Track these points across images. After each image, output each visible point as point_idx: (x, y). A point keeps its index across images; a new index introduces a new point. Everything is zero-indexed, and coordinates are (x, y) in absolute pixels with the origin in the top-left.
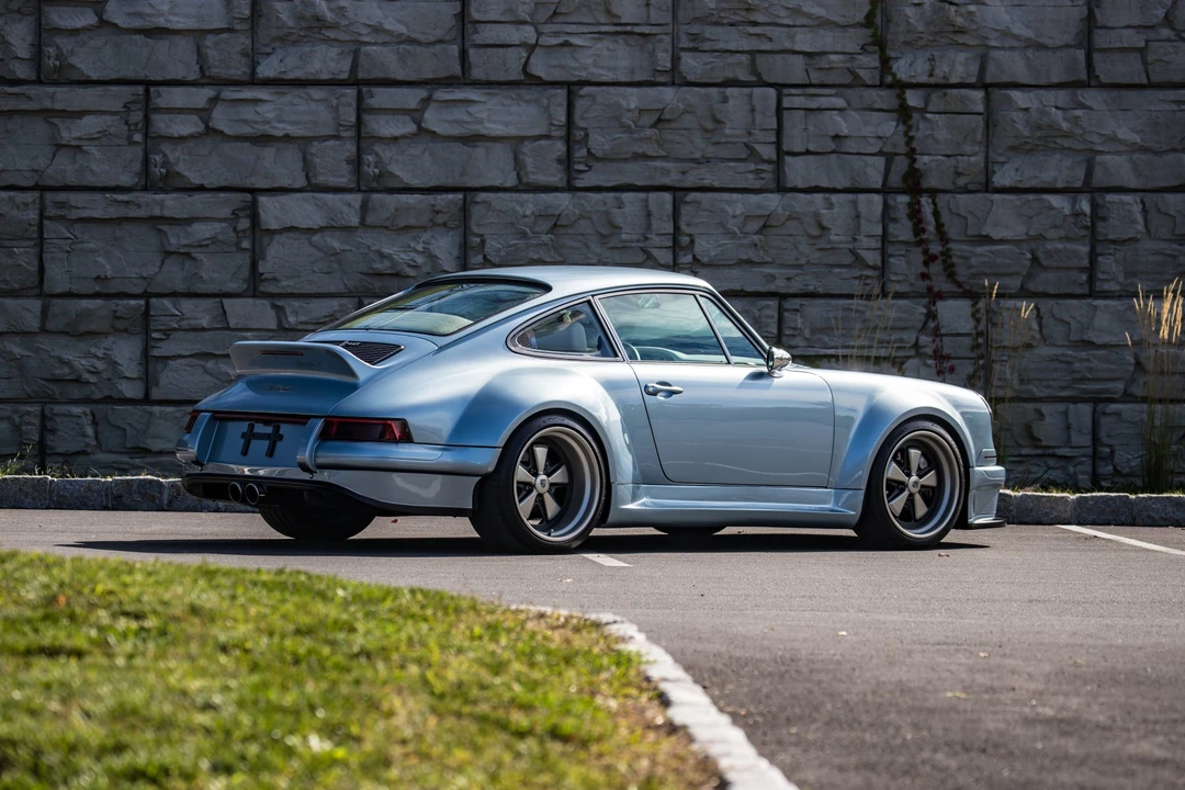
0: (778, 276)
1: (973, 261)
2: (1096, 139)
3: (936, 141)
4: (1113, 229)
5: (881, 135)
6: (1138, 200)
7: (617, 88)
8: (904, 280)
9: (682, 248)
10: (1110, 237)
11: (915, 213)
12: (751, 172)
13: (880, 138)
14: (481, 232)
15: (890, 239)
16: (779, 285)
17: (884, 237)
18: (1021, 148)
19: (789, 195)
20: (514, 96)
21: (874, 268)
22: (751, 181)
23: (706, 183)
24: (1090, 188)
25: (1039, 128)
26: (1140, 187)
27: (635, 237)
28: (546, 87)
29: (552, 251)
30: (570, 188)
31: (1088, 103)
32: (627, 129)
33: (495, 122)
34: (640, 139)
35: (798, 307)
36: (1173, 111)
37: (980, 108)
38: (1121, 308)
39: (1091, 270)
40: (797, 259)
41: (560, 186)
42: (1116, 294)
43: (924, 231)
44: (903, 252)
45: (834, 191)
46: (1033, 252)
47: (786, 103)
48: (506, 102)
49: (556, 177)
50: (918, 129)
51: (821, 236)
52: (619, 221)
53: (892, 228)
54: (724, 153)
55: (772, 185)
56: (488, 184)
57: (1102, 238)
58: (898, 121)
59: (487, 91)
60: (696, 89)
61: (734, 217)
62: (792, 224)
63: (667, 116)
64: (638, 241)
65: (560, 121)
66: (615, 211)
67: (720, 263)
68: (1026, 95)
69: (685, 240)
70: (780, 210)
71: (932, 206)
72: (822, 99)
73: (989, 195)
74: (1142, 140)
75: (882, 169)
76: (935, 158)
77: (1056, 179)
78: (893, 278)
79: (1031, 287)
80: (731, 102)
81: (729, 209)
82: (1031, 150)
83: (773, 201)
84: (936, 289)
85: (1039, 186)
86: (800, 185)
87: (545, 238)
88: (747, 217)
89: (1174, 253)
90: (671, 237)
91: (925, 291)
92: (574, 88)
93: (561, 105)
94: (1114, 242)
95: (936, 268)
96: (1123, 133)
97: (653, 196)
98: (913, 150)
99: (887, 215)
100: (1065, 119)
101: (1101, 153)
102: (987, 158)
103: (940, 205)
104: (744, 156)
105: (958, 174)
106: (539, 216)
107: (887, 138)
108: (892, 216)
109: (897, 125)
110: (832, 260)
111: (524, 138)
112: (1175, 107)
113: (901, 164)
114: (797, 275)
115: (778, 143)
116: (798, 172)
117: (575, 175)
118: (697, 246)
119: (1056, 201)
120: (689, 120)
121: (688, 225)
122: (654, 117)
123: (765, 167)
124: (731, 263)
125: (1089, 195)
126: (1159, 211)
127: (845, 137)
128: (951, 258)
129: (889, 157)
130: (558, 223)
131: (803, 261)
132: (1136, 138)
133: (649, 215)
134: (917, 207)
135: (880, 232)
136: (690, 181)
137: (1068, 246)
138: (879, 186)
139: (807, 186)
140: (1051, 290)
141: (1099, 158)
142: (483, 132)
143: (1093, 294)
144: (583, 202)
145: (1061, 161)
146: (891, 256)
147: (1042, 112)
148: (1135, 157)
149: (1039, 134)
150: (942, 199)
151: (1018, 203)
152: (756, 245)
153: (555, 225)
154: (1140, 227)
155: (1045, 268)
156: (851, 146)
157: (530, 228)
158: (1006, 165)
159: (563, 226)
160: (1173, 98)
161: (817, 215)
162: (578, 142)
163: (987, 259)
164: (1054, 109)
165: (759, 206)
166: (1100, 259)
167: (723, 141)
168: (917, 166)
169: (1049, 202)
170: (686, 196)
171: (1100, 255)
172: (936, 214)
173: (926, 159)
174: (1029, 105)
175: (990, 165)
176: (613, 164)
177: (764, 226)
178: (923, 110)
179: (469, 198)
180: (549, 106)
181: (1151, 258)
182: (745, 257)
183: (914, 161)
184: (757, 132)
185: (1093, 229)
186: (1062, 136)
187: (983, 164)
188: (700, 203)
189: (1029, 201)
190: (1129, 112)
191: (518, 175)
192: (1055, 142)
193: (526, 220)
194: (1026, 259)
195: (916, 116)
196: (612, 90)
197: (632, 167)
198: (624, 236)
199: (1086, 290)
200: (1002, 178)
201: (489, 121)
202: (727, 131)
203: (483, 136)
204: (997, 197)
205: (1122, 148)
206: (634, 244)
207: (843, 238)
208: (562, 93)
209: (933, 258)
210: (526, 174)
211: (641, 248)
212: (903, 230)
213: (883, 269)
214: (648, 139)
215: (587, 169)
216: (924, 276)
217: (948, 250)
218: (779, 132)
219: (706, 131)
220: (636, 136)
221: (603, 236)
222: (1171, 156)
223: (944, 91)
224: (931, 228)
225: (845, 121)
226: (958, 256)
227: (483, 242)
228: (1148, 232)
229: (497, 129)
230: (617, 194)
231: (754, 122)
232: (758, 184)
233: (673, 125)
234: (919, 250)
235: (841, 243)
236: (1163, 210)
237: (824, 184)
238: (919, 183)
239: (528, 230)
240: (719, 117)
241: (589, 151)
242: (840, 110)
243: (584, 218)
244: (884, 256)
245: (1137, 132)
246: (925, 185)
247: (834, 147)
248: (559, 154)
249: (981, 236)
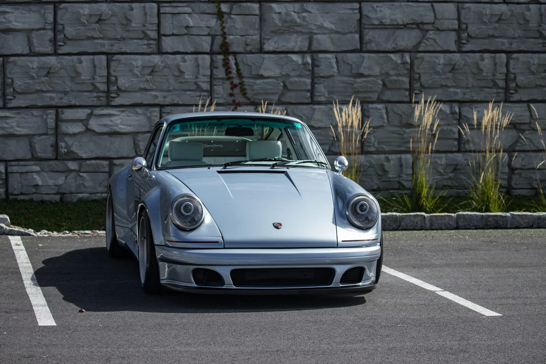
0: (159, 96)
1: (255, 87)
2: (313, 27)
3: (236, 29)
4: (322, 71)
5: (209, 26)
6: (334, 56)
7: (78, 4)
8: (222, 97)
9: (112, 83)
10: (321, 75)
11: (226, 64)
12: (145, 45)
13: (208, 27)
14: (11, 77)
15: (215, 77)
16: (160, 100)
17: (211, 76)
18: (278, 32)
19: (164, 56)
20: (27, 9)
21: (206, 91)
22: (145, 49)
23: (123, 50)
24: (311, 51)
25: (286, 22)
26: (335, 50)
27: (88, 78)
28: (43, 4)
29: (47, 86)
30: (56, 54)
31: (310, 10)
32: (83, 24)
33: (18, 22)
34: (89, 29)
35: (169, 111)
36: (350, 14)
37: (257, 12)
38: (326, 109)
39: (312, 91)
40: (168, 87)
41: (50, 53)
42: (324, 102)
43: (231, 72)
44: (221, 83)
45: (186, 53)
46: (284, 82)
47: (162, 10)
48: (24, 12)
49: (49, 49)
50: (227, 23)
51: (179, 76)
52: (80, 70)
53: (215, 71)
54: (131, 35)
55: (156, 51)
56: (14, 52)
57: (317, 75)
58: (217, 19)
59: (14, 7)
60: (118, 4)
61: (137, 67)
62: (166, 70)
63: (103, 17)
64: (90, 80)
65: (50, 21)
66: (78, 65)
67: (131, 90)
68: (279, 6)
69: (113, 79)
70: (160, 63)
71: (235, 61)
72: (180, 8)
73: (262, 55)
74: (336, 28)
75: (210, 43)
76: (235, 37)
77: (295, 47)
78: (216, 96)
79: (283, 99)
80: (135, 11)
81: (134, 63)
82: (282, 33)
83: (156, 59)
84: (237, 101)
85: (286, 50)
86: (170, 51)
87: (44, 79)
88: (144, 67)
89: (352, 82)
90: (106, 77)
91: (231, 102)
92: (57, 4)
93: (51, 13)
94: (323, 77)
95: (237, 91)
96: (327, 24)
97: (96, 57)
98: (225, 33)
99: (213, 66)
100: (299, 18)
101: (317, 34)
102: (261, 37)
103: (238, 60)
104: (141, 37)
105: (247, 45)
106: (40, 68)
107: (212, 27)
108: (215, 65)
109: (217, 21)
110: (187, 87)
111: (33, 30)
112: (351, 11)
113: (219, 40)
114: (169, 95)
115: (159, 30)
116: (168, 44)
117: (58, 47)
118: (119, 81)
119: (294, 57)
120: (114, 20)
121: (114, 71)
122: (96, 19)
123: (152, 42)
124: (135, 90)
125: (310, 54)
126: (344, 62)
127: (191, 27)
128: (244, 85)
129: (213, 37)
130: (50, 72)
131: (171, 88)
132: (333, 27)
133: (95, 66)
134: (227, 61)
135: (209, 74)
136: (115, 49)
137: (301, 79)
138: (208, 50)
139: (173, 51)
140: (293, 101)
141: (315, 37)
142: (12, 27)
143: (313, 102)
144: (62, 61)
145: (297, 38)
146: (215, 85)
147: (287, 14)
148: (332, 36)
149: (286, 25)
150: (239, 57)
151: (276, 58)
152: (148, 81)
153: (48, 73)
154: (335, 70)
155: (290, 91)
156: (194, 31)
157: (36, 74)
158: (270, 40)
159: (53, 73)
160: (350, 7)
161: (178, 66)
162: (59, 31)
163: (261, 86)
164: (293, 13)
165: (150, 62)
166: (316, 85)
167: (131, 29)
168: (227, 41)
169: (291, 58)
170: (113, 57)
171: (316, 83)
172: (237, 64)
173: (231, 37)
174: (281, 11)
175: (262, 40)
176: (77, 42)
177: (152, 71)
178: (230, 14)
179: (5, 59)
180: (44, 13)
181: (341, 85)
182: (143, 87)
183: (225, 38)
184: (148, 25)
185: (312, 71)
186: (297, 26)
187: (259, 40)
188: (120, 60)
189: (281, 58)
190: (329, 14)
191: (30, 48)
192: (294, 29)
193: (34, 70)
194: (281, 86)
195: (226, 16)
196: (75, 5)
197: (86, 42)
198: (82, 78)
199: (310, 101)
200: (269, 46)
201: (15, 22)
202: (133, 25)
203: (11, 29)
204: (266, 56)
205: (326, 31)
206: (88, 81)
207: (191, 77)
208: (51, 7)
209: (235, 86)
210: (34, 47)
211: (91, 83)
212: (220, 73)
213: (211, 92)
214: (94, 29)
215: (64, 44)
216: (231, 95)
217: (243, 82)
218: (159, 24)
219: (122, 24)
220: (88, 28)
221: (72, 77)
222: (350, 35)
223: (239, 4)
224: (234, 71)
225: (191, 19)
226: (249, 85)
227: (13, 81)
228: (339, 72)
229: (18, 25)
230: (79, 57)
231: (146, 20)
232: (149, 51)
233: (107, 22)
234: (229, 82)
235: (190, 79)
236: (346, 61)
237: (182, 50)
238: (227, 49)
239: (35, 76)
240: (129, 17)
241: (65, 35)
242: (189, 14)
243: (63, 68)
244: (211, 86)
245: (333, 24)
246: (231, 50)
247: (186, 32)
248: (50, 37)
249: (258, 75)
